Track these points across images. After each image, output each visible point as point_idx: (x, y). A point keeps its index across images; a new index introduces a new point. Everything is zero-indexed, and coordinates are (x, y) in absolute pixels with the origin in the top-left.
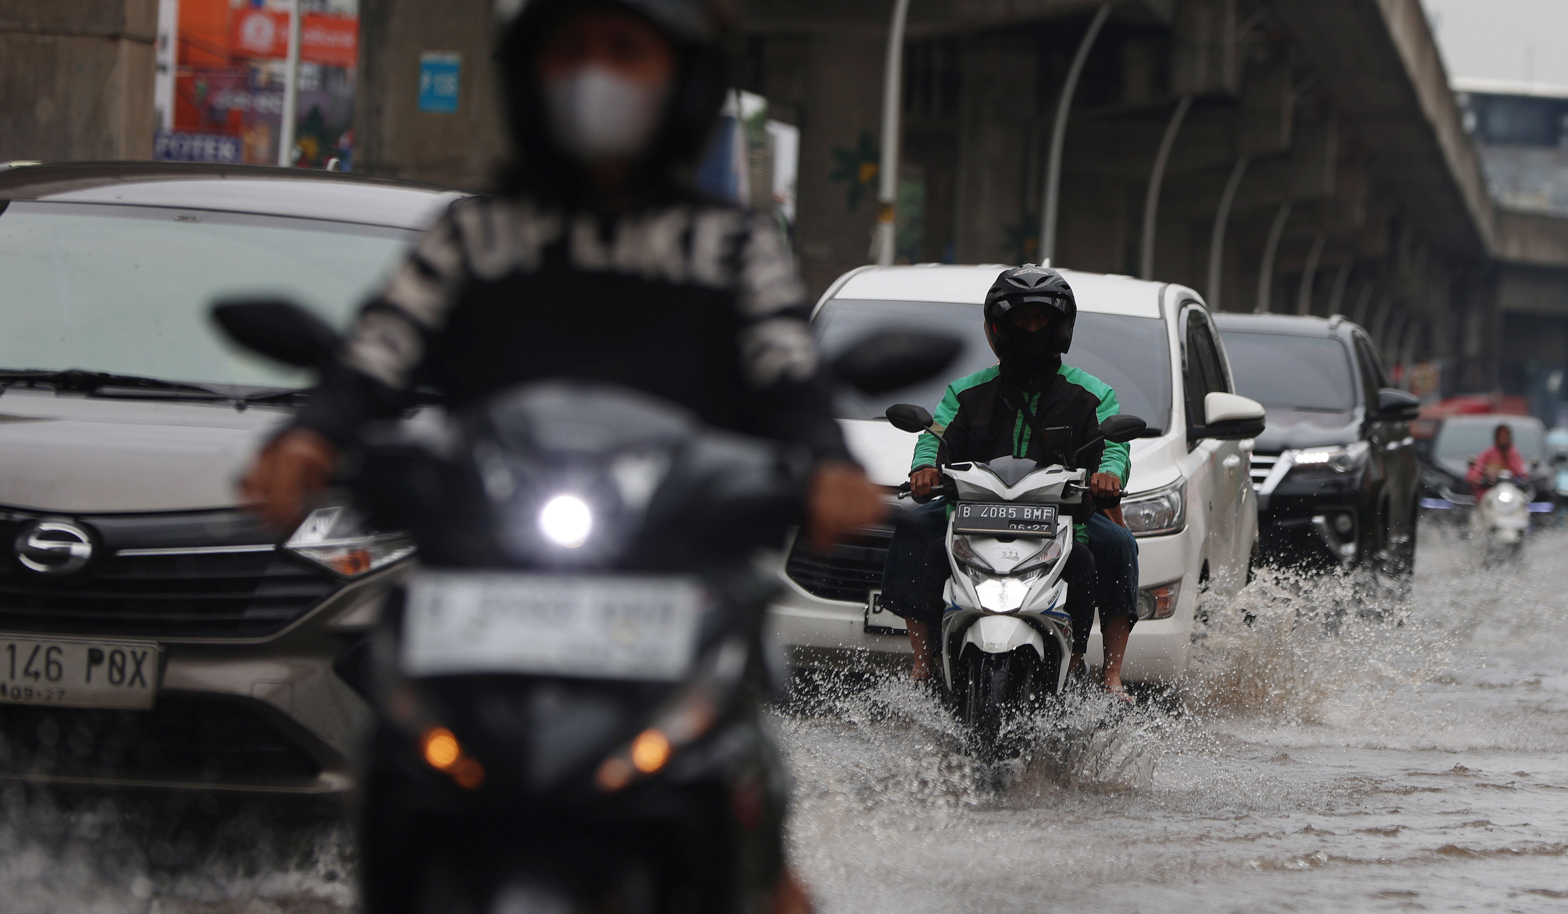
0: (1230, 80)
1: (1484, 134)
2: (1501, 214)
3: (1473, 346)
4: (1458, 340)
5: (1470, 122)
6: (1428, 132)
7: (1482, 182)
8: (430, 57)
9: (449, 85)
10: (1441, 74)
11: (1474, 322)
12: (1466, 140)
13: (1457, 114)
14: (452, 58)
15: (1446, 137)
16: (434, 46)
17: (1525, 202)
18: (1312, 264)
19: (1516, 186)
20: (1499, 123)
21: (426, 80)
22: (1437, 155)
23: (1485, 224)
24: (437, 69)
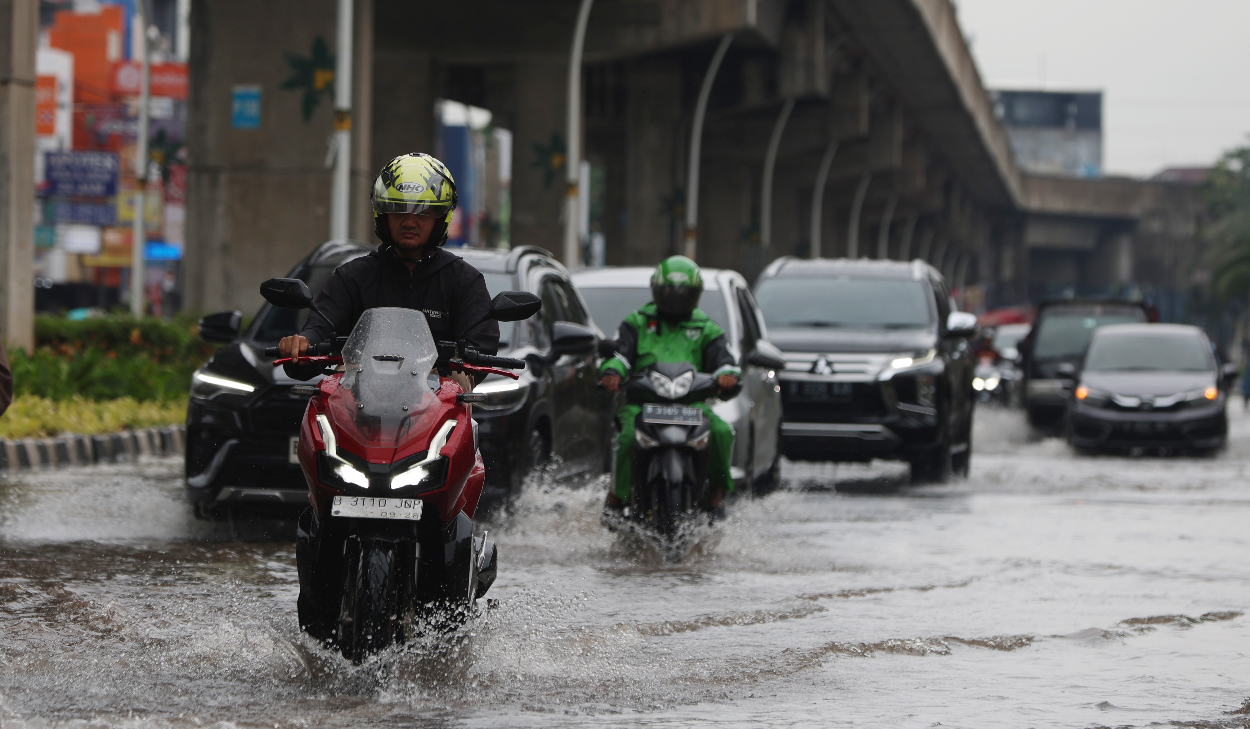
0: (821, 85)
1: (1011, 121)
2: (1025, 177)
3: (1008, 272)
4: (997, 268)
5: (1000, 111)
6: (968, 120)
7: (1011, 154)
8: (239, 89)
9: (253, 108)
10: (976, 78)
11: (1008, 255)
12: (998, 125)
13: (990, 106)
14: (255, 89)
15: (983, 123)
16: (243, 80)
17: (1042, 167)
18: (887, 217)
19: (1035, 156)
20: (1022, 111)
21: (237, 106)
22: (975, 135)
23: (1013, 185)
24: (245, 97)
